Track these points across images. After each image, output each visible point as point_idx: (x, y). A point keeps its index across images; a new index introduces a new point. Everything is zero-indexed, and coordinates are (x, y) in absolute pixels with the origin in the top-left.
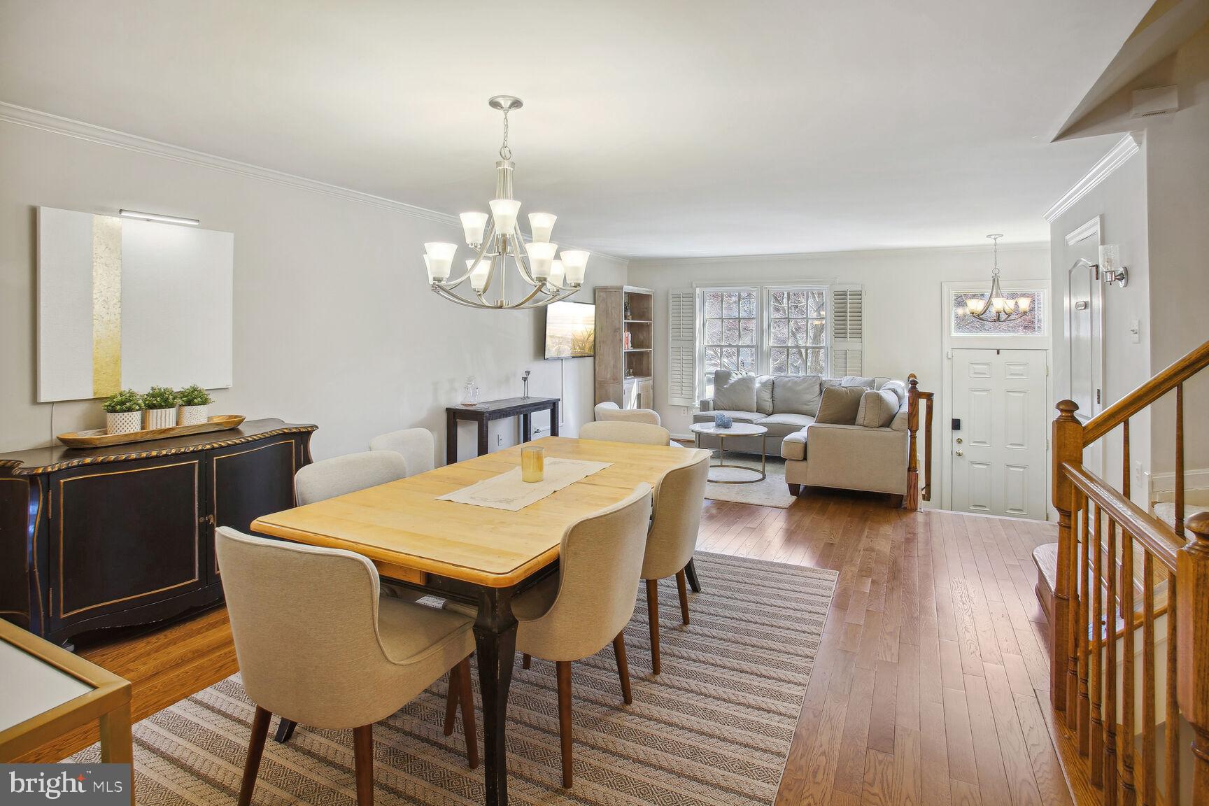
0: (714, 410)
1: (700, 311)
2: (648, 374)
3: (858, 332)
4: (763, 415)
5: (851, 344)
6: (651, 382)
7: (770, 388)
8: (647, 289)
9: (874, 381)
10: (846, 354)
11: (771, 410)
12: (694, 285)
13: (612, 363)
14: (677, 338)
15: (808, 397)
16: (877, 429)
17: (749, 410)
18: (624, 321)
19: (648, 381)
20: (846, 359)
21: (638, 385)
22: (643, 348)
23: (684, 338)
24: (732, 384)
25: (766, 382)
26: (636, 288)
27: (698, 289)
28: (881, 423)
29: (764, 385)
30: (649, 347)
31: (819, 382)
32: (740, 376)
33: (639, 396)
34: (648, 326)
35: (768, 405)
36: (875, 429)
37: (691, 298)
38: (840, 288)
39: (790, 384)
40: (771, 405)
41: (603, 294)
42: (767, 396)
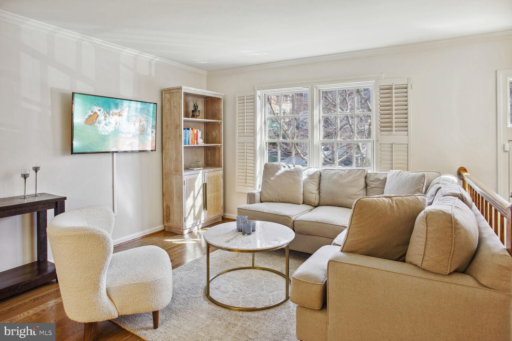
0: (261, 202)
1: (261, 111)
2: (219, 166)
3: (405, 127)
4: (307, 207)
5: (397, 137)
6: (221, 172)
7: (317, 180)
8: (215, 93)
9: (424, 176)
10: (392, 148)
11: (317, 202)
12: (256, 88)
13: (174, 156)
14: (243, 134)
15: (353, 190)
16: (447, 279)
17: (295, 202)
18: (183, 118)
19: (219, 172)
20: (392, 152)
21: (204, 176)
22: (215, 143)
23: (247, 134)
24: (279, 176)
25: (314, 174)
26: (199, 90)
27: (259, 91)
28: (453, 269)
29: (311, 177)
30: (219, 142)
31: (363, 176)
32: (287, 169)
33: (205, 186)
34: (219, 125)
35: (314, 197)
36: (439, 278)
37: (253, 99)
38: (386, 83)
39: (335, 177)
40: (317, 196)
41: (168, 96)
42: (313, 188)
